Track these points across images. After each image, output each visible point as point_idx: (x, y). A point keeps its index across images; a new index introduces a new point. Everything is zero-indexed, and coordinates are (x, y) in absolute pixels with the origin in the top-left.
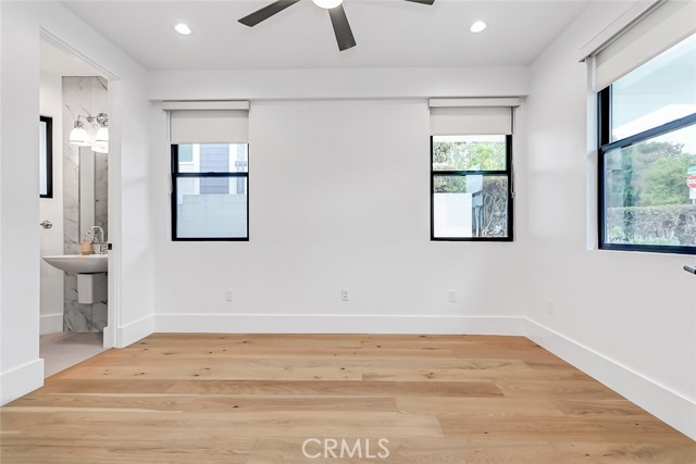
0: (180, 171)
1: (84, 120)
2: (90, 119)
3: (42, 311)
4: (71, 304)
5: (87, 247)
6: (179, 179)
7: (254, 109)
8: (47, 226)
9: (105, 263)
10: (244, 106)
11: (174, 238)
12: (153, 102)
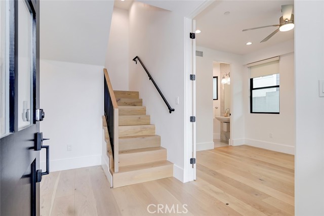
0: (254, 88)
1: (225, 76)
2: (226, 75)
3: (214, 132)
4: (222, 132)
5: (226, 115)
6: (253, 91)
7: (282, 59)
8: (217, 108)
9: (229, 120)
10: (277, 58)
11: (251, 112)
12: (244, 65)
